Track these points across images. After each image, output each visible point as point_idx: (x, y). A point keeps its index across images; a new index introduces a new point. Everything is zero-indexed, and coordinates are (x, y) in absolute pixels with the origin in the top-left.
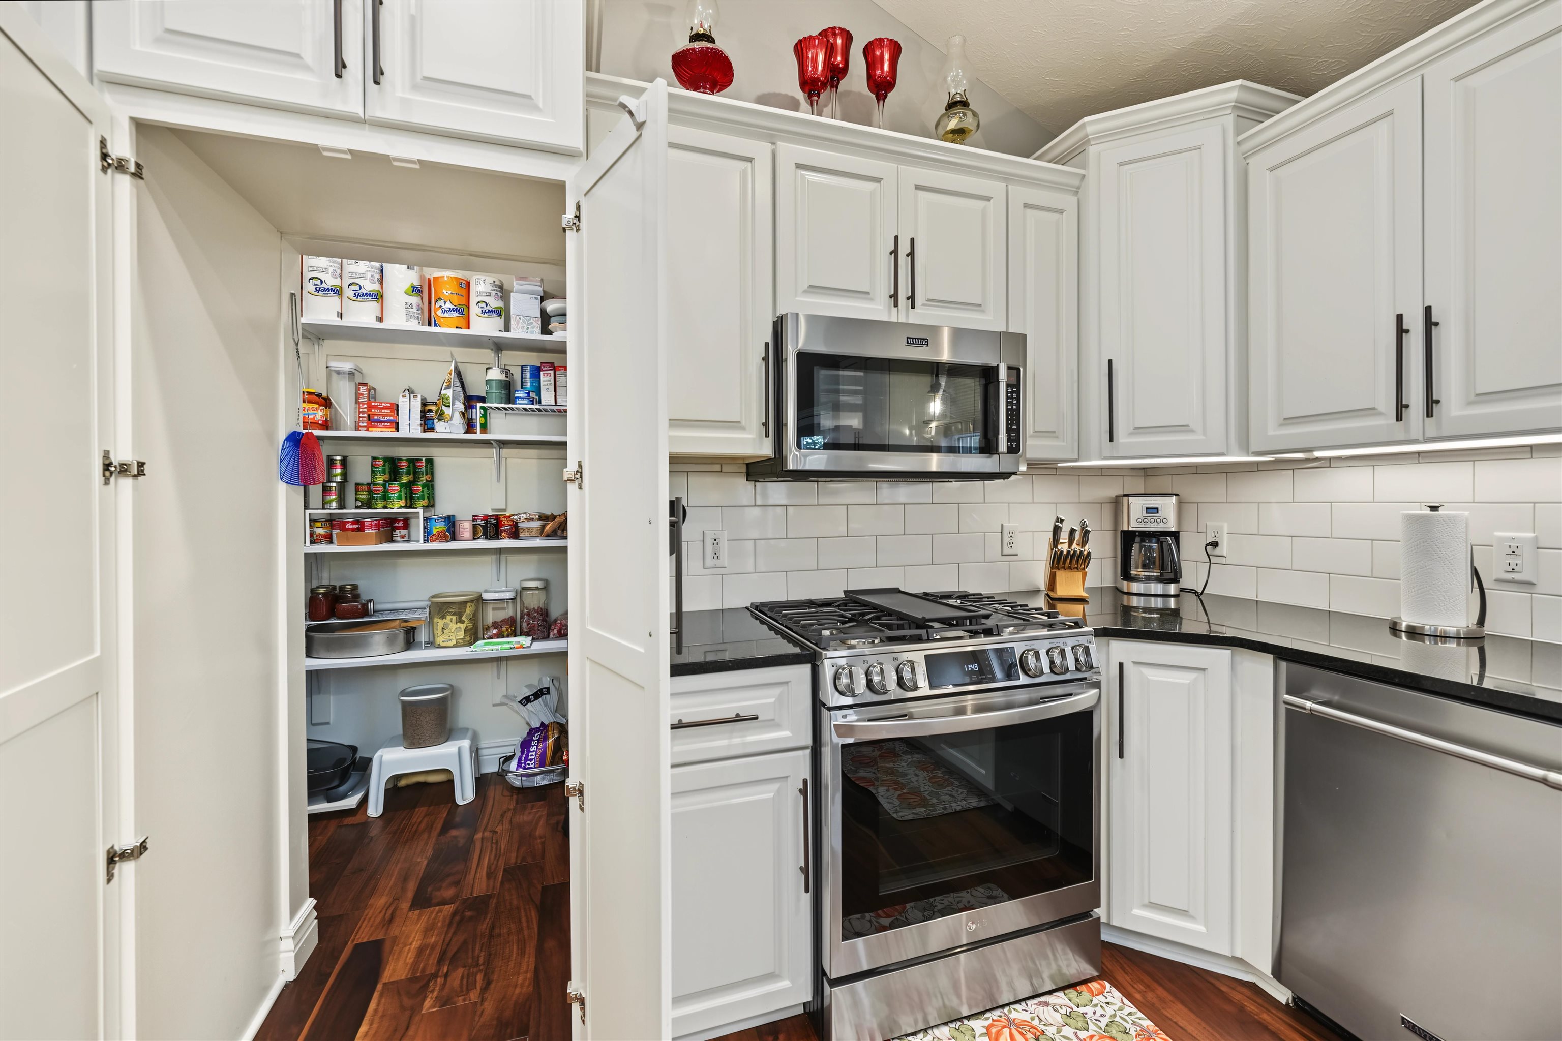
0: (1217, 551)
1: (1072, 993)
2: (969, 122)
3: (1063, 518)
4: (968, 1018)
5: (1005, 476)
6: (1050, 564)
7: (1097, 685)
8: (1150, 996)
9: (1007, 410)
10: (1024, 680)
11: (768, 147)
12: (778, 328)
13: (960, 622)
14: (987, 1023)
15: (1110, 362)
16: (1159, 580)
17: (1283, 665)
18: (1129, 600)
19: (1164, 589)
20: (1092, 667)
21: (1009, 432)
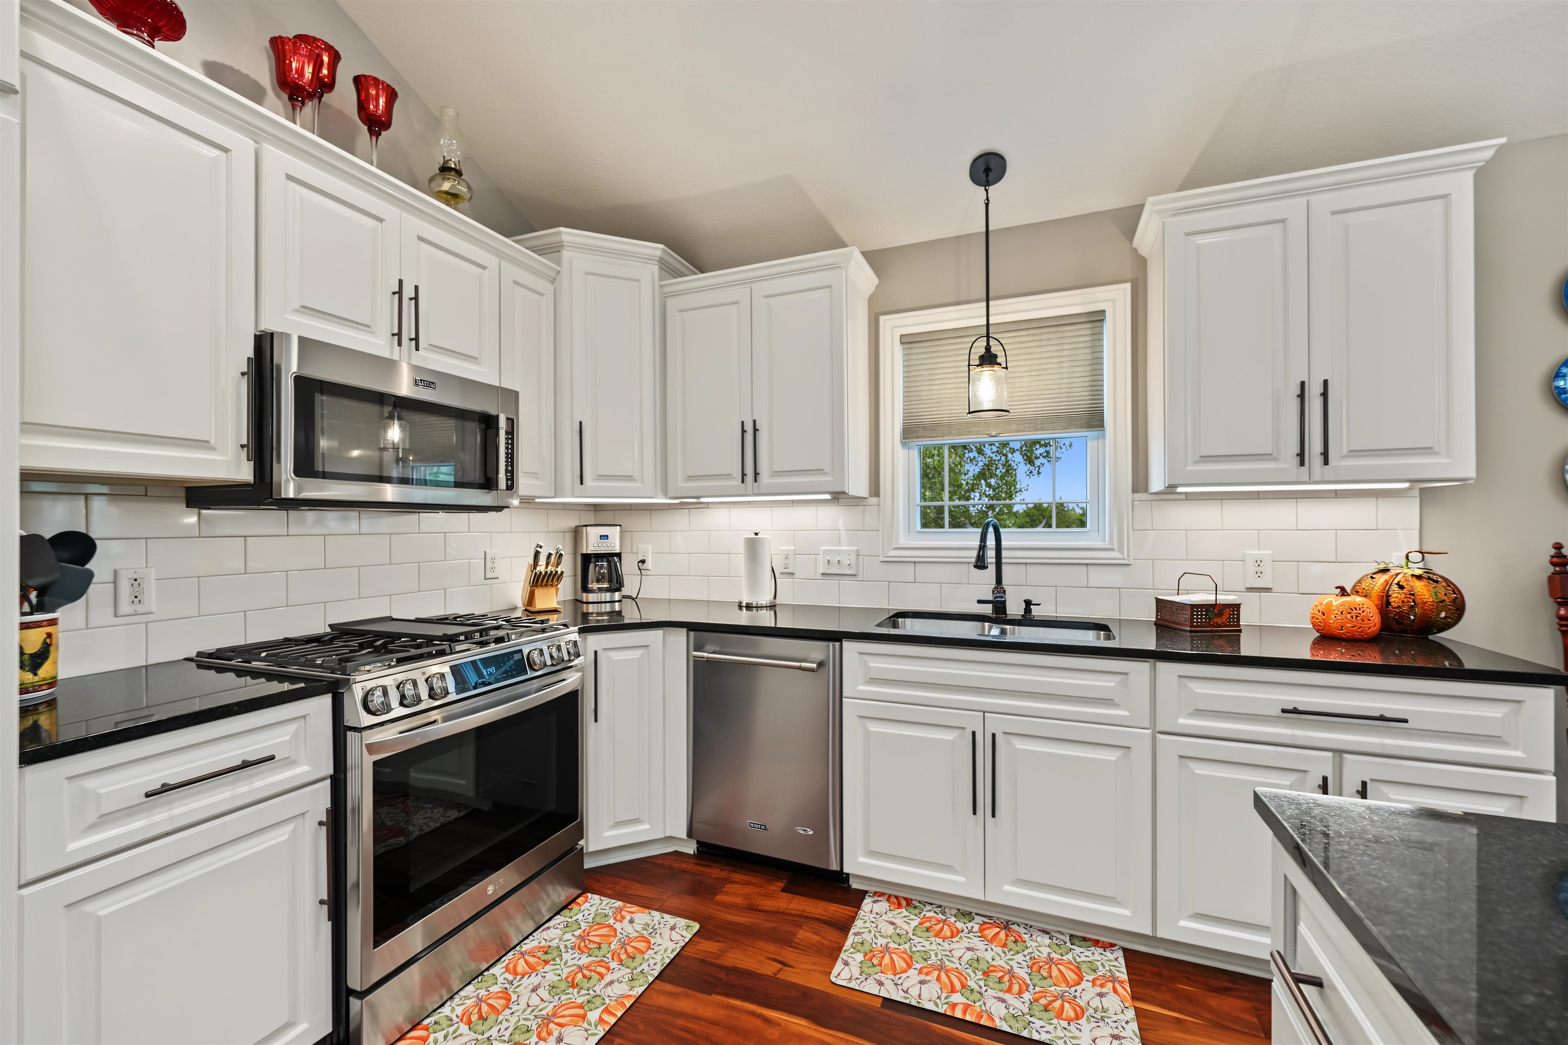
0: (645, 566)
1: (566, 912)
2: (462, 189)
3: (542, 545)
4: (487, 969)
5: (501, 508)
6: (530, 583)
8: (617, 888)
9: (505, 452)
10: (531, 674)
11: (247, 142)
12: (264, 344)
13: (469, 636)
14: (504, 964)
15: (581, 423)
16: (608, 590)
17: (692, 634)
18: (587, 608)
19: (611, 597)
20: (578, 656)
21: (507, 471)
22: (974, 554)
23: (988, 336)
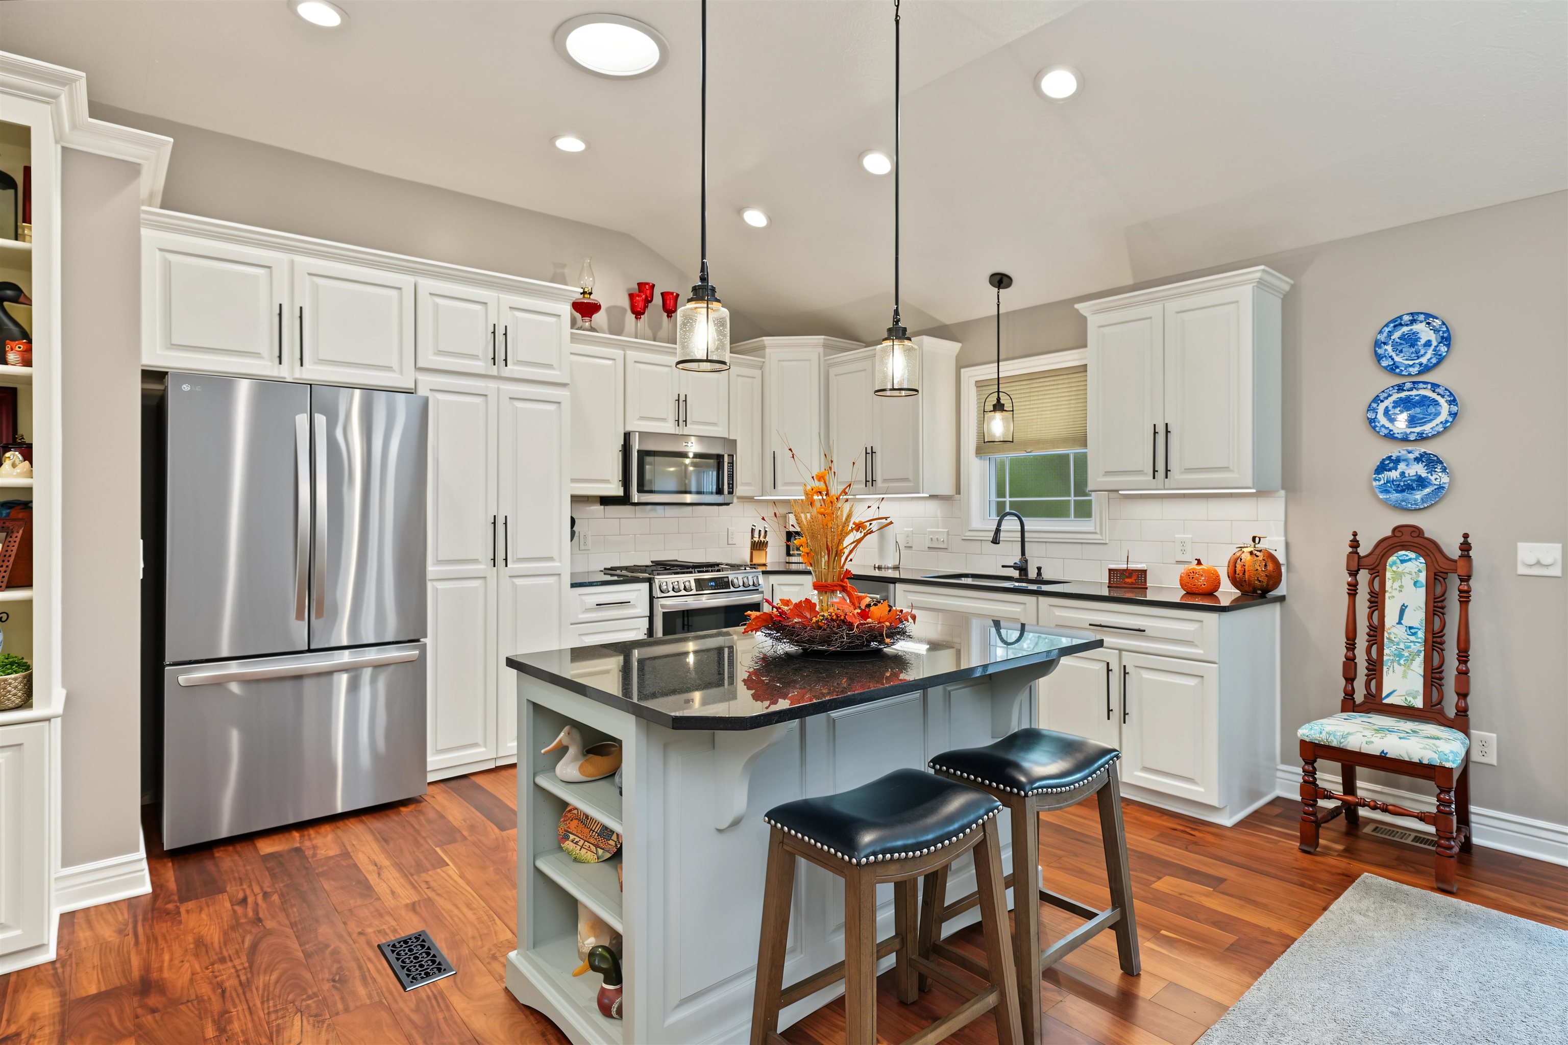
3: (755, 525)
5: (728, 504)
6: (751, 548)
7: (762, 592)
9: (728, 474)
10: (732, 589)
11: (622, 352)
12: (627, 436)
15: (774, 453)
20: (759, 585)
21: (729, 484)
22: (992, 534)
23: (998, 392)
